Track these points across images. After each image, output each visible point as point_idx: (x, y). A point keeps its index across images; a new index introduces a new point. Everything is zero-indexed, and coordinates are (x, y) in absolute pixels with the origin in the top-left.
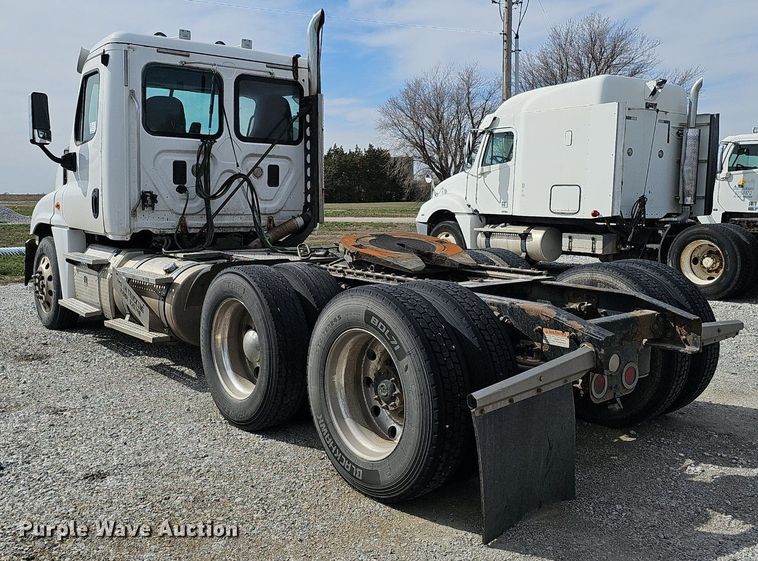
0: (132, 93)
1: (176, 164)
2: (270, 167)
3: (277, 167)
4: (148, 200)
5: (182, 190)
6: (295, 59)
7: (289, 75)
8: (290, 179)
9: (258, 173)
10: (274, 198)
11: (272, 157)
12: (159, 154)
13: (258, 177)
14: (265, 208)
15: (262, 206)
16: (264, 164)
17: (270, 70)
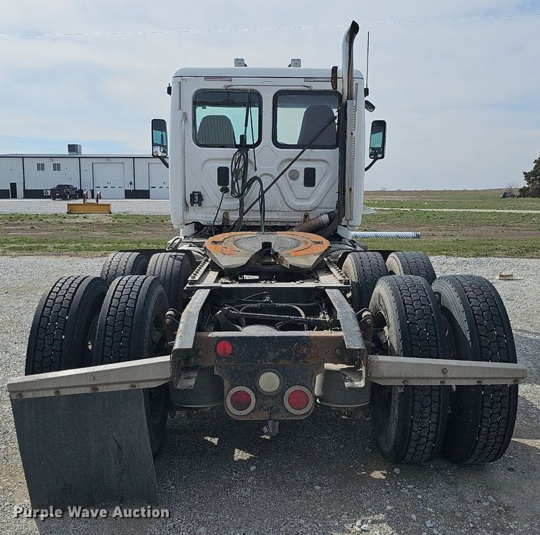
0: (185, 115)
1: (220, 169)
2: (307, 170)
3: (313, 170)
4: (196, 199)
5: (224, 190)
6: (335, 70)
7: (328, 86)
8: (326, 181)
9: (294, 176)
10: (310, 197)
11: (309, 160)
12: (206, 162)
13: (294, 179)
14: (301, 206)
15: (298, 203)
16: (300, 167)
17: (307, 84)
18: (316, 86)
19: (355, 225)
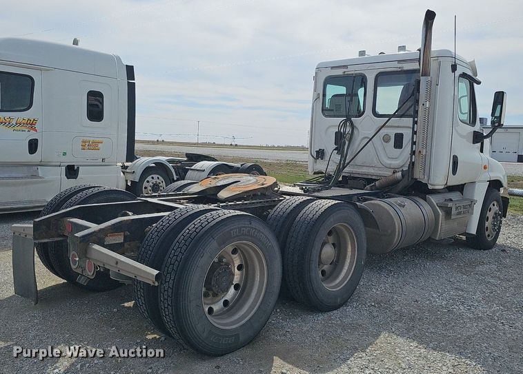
0: (319, 95)
1: (337, 134)
2: (397, 135)
3: (402, 135)
4: (320, 154)
9: (386, 139)
10: (398, 157)
11: (398, 127)
12: (328, 128)
13: (386, 142)
14: (390, 164)
15: (389, 162)
16: (392, 133)
17: (400, 65)
18: (407, 67)
19: (435, 183)
